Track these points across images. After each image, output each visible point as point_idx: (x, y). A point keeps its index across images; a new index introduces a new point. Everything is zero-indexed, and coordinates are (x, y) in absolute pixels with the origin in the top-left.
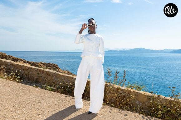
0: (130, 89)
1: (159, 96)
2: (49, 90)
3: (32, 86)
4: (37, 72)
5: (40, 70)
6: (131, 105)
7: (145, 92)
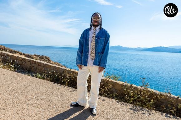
0: (108, 79)
1: (131, 85)
2: (40, 78)
3: (25, 74)
4: (30, 63)
5: (33, 61)
6: (109, 92)
7: (120, 82)
